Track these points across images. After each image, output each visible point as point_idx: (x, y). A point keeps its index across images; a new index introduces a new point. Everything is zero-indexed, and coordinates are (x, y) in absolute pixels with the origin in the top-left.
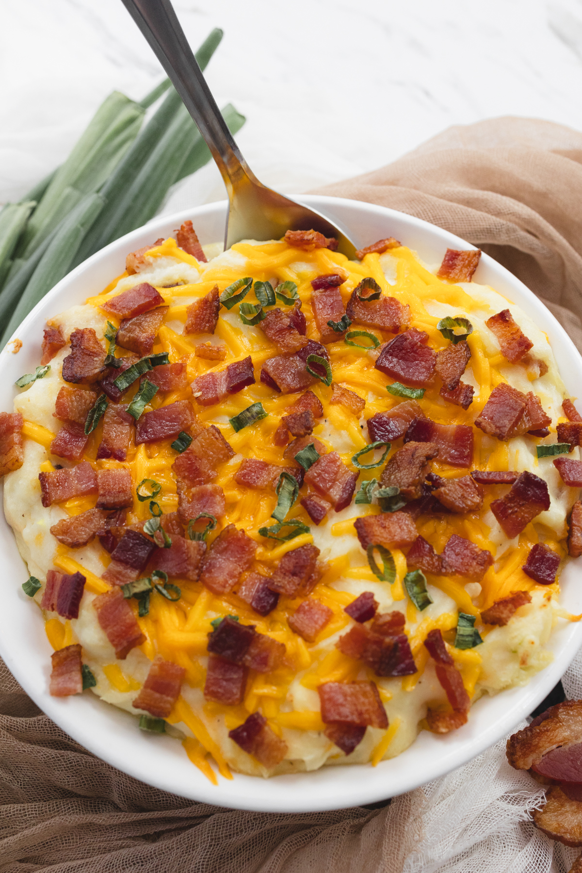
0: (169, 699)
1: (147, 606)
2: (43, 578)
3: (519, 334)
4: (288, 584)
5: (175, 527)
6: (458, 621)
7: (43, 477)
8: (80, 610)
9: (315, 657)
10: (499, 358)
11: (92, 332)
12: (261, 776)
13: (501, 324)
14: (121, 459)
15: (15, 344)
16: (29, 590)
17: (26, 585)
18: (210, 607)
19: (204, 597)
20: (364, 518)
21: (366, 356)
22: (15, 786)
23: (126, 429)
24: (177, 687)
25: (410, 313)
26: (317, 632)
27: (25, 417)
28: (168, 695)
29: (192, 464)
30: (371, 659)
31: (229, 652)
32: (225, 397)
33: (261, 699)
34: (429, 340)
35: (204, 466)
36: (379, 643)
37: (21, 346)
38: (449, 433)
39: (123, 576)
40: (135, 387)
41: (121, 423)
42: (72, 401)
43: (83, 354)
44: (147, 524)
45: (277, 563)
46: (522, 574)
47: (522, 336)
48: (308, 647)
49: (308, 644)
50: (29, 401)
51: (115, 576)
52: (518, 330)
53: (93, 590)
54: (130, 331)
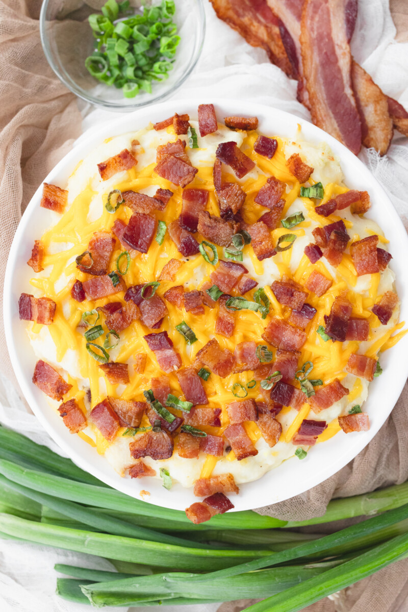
0: (368, 361)
1: (315, 381)
2: (295, 447)
3: (117, 158)
4: (299, 298)
5: (264, 371)
6: (306, 197)
7: (240, 458)
8: (321, 421)
9: (340, 279)
10: (131, 172)
11: (132, 445)
12: (400, 306)
13: (107, 170)
14: (220, 411)
15: (143, 495)
16: (304, 455)
17: (300, 457)
18: (313, 343)
19: (308, 348)
20: (257, 255)
21: (134, 260)
22: (390, 446)
23: (199, 411)
24: (361, 357)
25: (100, 231)
26: (327, 279)
27: (198, 478)
28: (366, 362)
29: (223, 366)
30: (343, 246)
31: (344, 329)
32: (175, 350)
33: (364, 309)
34: (120, 218)
35: (223, 357)
36: (335, 242)
37: (144, 491)
38: (188, 205)
39: (298, 398)
40: (172, 409)
41: (196, 414)
42: (188, 448)
43: (151, 448)
44: (265, 388)
45: (283, 306)
46: (273, 159)
47: (119, 156)
48: (335, 284)
49: (334, 283)
50: (188, 477)
51: (299, 403)
52: (114, 159)
53: (308, 414)
54: (130, 418)
